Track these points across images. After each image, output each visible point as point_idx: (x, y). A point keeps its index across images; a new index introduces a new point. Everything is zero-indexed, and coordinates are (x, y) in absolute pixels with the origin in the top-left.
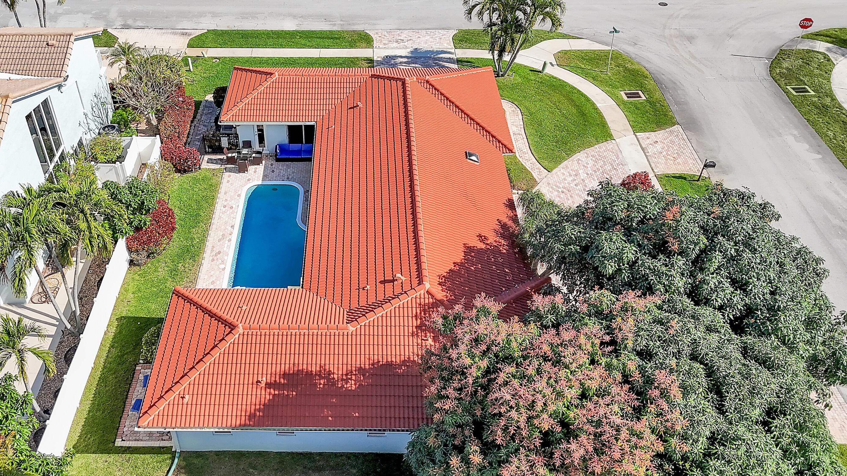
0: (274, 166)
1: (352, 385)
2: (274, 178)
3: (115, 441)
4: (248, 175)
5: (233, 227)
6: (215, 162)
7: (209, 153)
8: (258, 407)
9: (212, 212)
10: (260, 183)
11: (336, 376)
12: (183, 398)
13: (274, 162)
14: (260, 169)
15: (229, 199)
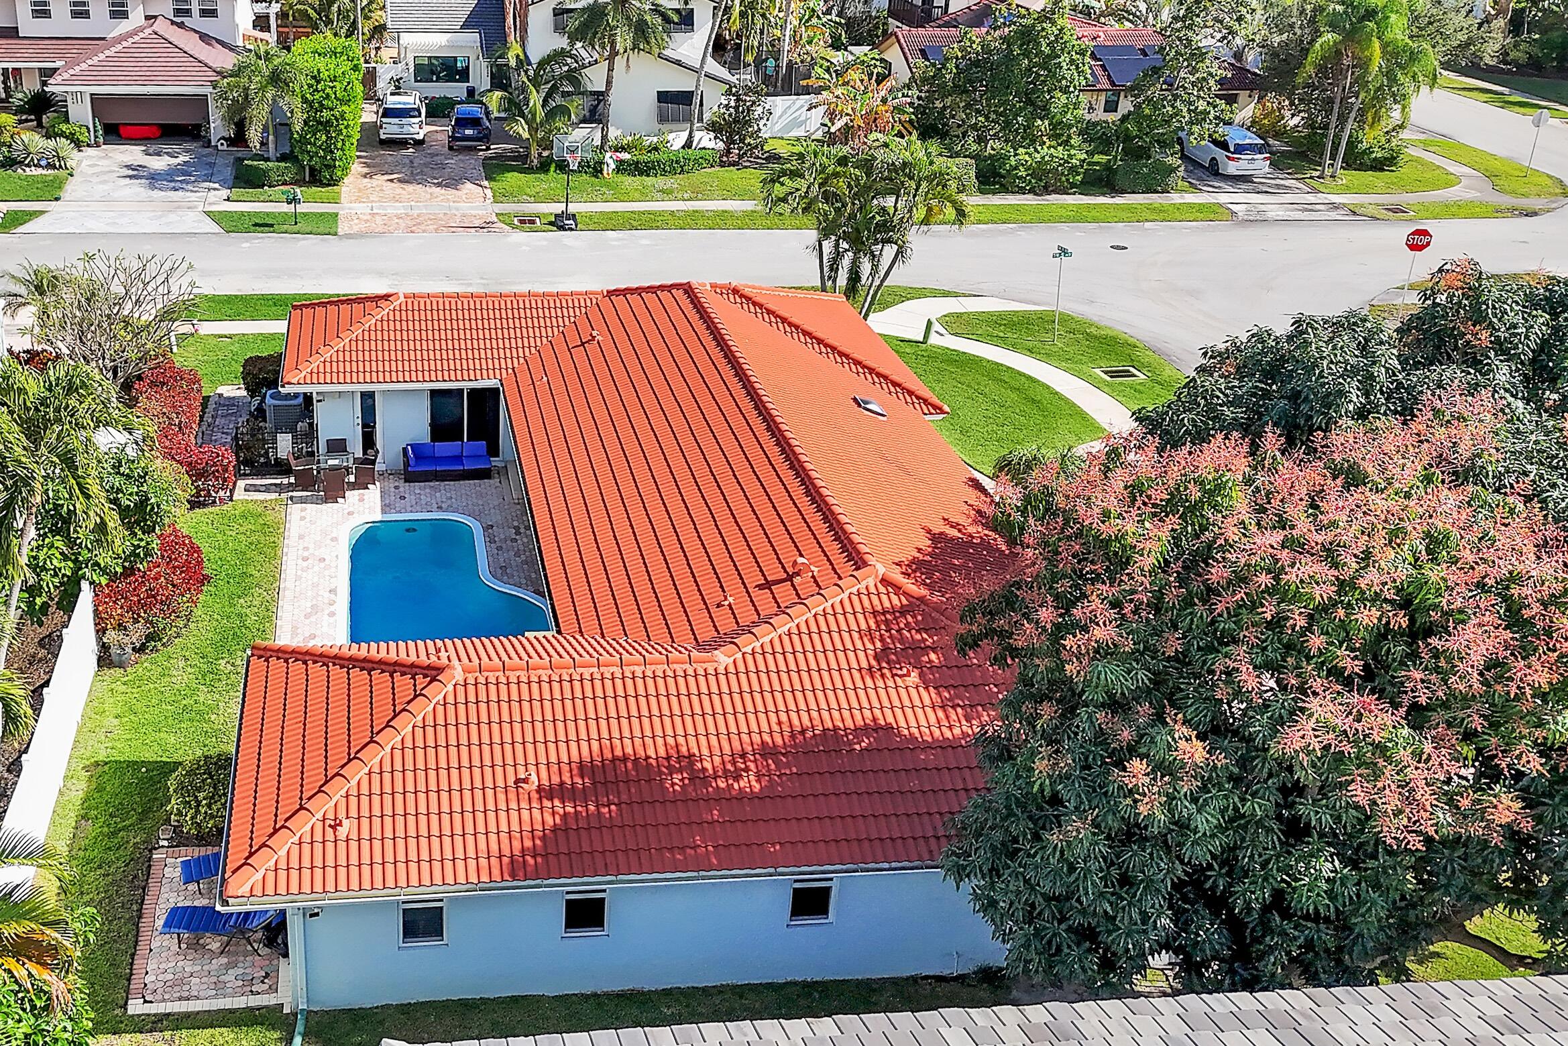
0: (401, 489)
1: (750, 783)
2: (409, 509)
3: (126, 1003)
4: (345, 506)
5: (333, 591)
6: (263, 489)
7: (245, 475)
8: (528, 843)
9: (279, 568)
10: (378, 516)
11: (708, 765)
12: (334, 827)
13: (401, 483)
14: (373, 493)
15: (311, 546)
